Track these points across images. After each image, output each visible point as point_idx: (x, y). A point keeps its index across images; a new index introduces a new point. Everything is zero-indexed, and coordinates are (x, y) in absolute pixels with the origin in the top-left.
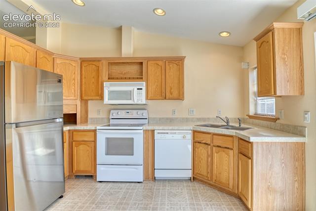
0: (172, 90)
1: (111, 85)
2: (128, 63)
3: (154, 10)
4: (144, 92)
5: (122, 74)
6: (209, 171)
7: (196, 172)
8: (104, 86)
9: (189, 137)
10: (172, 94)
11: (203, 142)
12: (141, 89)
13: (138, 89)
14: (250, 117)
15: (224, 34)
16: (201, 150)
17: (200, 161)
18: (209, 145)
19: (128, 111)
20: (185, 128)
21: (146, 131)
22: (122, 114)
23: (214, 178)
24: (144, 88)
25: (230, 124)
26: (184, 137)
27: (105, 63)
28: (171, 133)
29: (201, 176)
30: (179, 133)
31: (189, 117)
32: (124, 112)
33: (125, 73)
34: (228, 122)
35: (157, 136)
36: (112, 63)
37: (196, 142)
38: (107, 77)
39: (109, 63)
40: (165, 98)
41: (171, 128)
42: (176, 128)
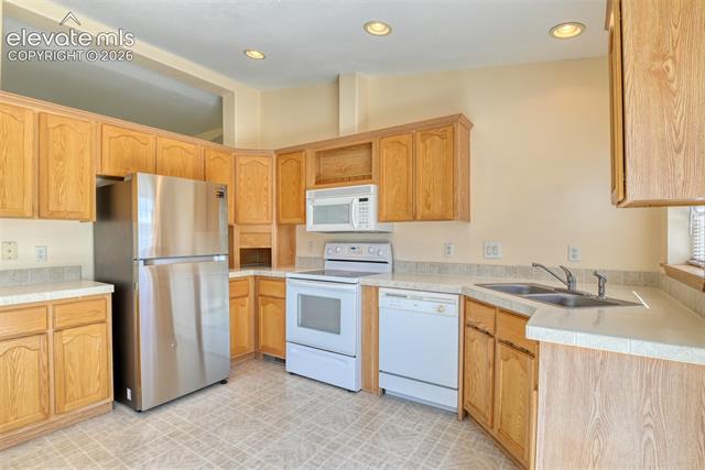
0: (430, 199)
1: (317, 195)
2: (355, 146)
3: (365, 26)
4: (372, 204)
5: (340, 171)
6: (489, 403)
7: (467, 398)
8: (308, 198)
9: (453, 309)
10: (429, 207)
11: (481, 327)
12: (366, 200)
13: (361, 200)
16: (477, 346)
17: (475, 374)
18: (492, 336)
19: (354, 245)
20: (442, 287)
21: (366, 288)
22: (344, 251)
23: (497, 422)
24: (372, 199)
25: (579, 288)
26: (440, 310)
27: (310, 154)
28: (414, 298)
29: (475, 411)
30: (431, 300)
31: (483, 262)
32: (347, 247)
33: (346, 170)
34: (570, 280)
35: (383, 301)
36: (325, 152)
37: (469, 327)
38: (314, 181)
39: (317, 153)
40: (414, 219)
41: (411, 285)
42: (423, 285)
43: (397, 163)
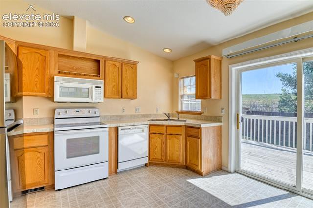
0: (128, 90)
1: (64, 80)
2: (80, 58)
3: (124, 17)
4: (102, 89)
5: (73, 68)
6: (164, 154)
7: (151, 158)
8: (55, 80)
9: (147, 130)
10: (127, 94)
11: (159, 132)
12: (100, 87)
13: (96, 87)
14: (178, 113)
15: (167, 50)
16: (156, 139)
17: (155, 148)
18: (163, 134)
19: (78, 109)
20: (143, 123)
21: (110, 128)
22: (71, 113)
23: (168, 158)
24: (102, 87)
25: (171, 118)
26: (143, 131)
27: (53, 53)
28: (133, 129)
29: (156, 160)
30: (139, 128)
31: (135, 114)
32: (73, 110)
33: (76, 69)
34: (169, 117)
35: (120, 132)
36: (62, 55)
37: (151, 134)
38: (57, 71)
39: (59, 54)
40: (122, 98)
41: (132, 124)
42: (136, 124)
43: (114, 73)
